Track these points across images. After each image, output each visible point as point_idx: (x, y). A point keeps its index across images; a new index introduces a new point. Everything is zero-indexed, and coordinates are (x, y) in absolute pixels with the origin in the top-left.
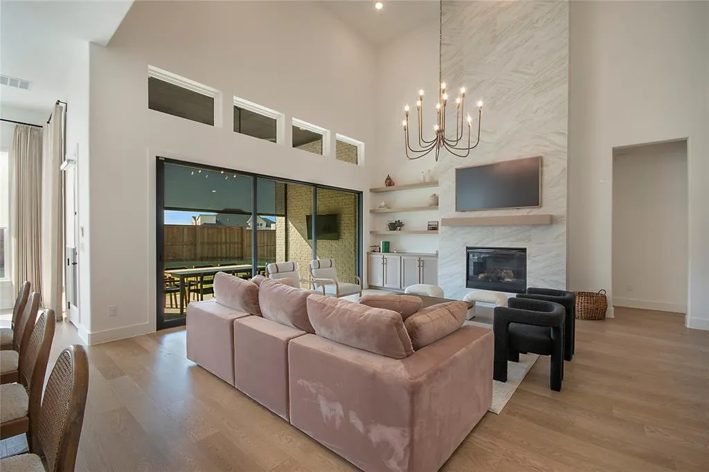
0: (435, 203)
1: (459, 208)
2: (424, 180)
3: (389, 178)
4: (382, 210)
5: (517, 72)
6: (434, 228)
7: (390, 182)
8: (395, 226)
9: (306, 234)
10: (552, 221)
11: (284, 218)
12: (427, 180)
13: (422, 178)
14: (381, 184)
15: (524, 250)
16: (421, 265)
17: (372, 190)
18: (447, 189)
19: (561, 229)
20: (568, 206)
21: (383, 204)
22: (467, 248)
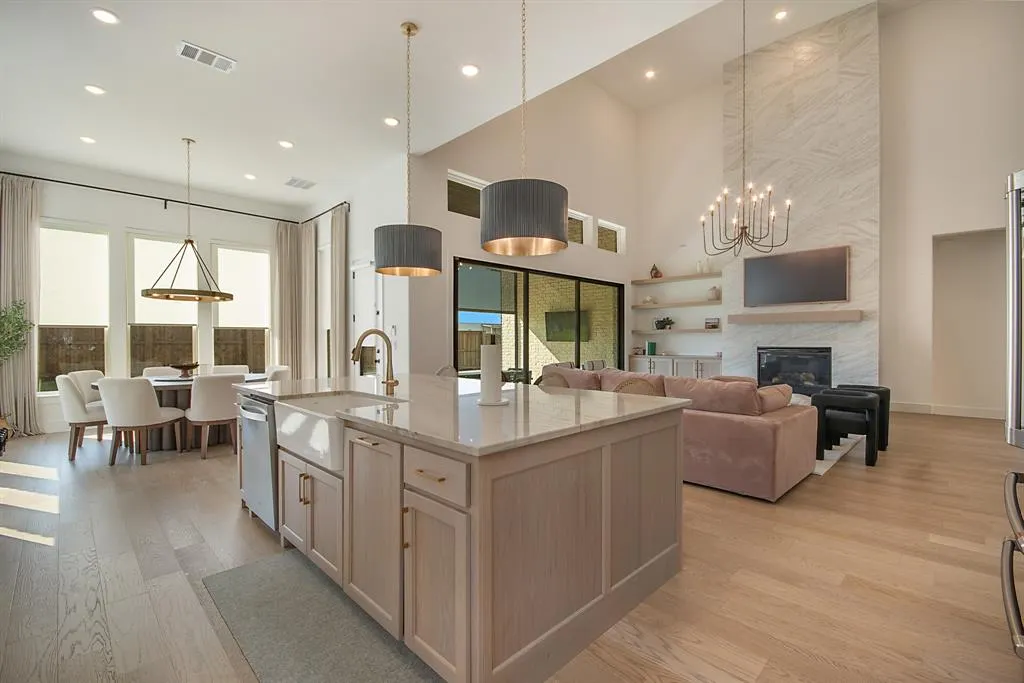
0: (717, 297)
1: (748, 302)
2: (702, 270)
3: (654, 268)
4: (647, 305)
5: (819, 151)
6: (713, 326)
7: (656, 273)
8: (664, 324)
9: (545, 335)
10: (862, 317)
11: (513, 316)
12: (705, 270)
13: (698, 269)
14: (646, 276)
15: (829, 350)
16: (700, 368)
17: (633, 283)
18: (732, 282)
19: (872, 327)
20: (880, 300)
21: (648, 299)
22: (759, 348)
